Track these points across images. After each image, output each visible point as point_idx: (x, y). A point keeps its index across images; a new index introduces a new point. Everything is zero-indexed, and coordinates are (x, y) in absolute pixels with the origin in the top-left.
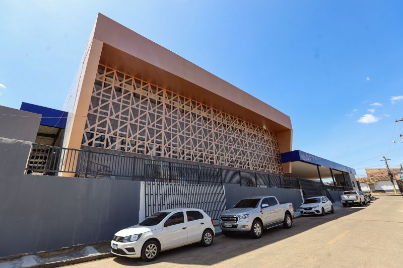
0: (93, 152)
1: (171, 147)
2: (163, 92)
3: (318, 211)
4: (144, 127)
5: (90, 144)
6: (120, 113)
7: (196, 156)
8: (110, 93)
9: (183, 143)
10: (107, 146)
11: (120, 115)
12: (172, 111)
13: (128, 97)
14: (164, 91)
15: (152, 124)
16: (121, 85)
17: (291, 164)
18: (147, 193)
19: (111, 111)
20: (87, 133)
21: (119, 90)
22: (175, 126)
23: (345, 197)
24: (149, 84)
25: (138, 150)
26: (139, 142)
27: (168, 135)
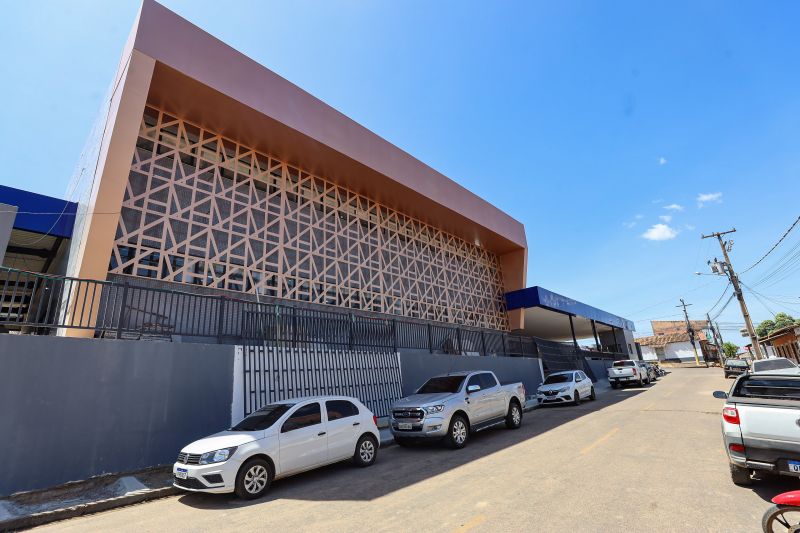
0: (134, 287)
1: (297, 278)
2: (281, 168)
3: (568, 397)
4: (242, 238)
5: (128, 270)
6: (191, 208)
7: (345, 296)
8: (171, 167)
9: (320, 271)
10: (164, 276)
11: (192, 213)
12: (300, 207)
13: (209, 176)
14: (284, 166)
15: (257, 232)
16: (193, 151)
17: (524, 313)
18: (247, 368)
19: (173, 203)
20: (120, 247)
21: (189, 161)
22: (306, 237)
23: (616, 372)
24: (253, 152)
25: (230, 285)
26: (231, 268)
27: (290, 254)
